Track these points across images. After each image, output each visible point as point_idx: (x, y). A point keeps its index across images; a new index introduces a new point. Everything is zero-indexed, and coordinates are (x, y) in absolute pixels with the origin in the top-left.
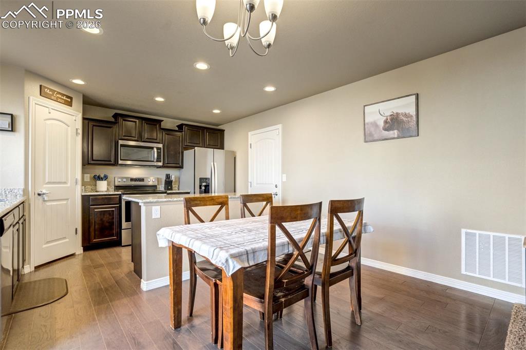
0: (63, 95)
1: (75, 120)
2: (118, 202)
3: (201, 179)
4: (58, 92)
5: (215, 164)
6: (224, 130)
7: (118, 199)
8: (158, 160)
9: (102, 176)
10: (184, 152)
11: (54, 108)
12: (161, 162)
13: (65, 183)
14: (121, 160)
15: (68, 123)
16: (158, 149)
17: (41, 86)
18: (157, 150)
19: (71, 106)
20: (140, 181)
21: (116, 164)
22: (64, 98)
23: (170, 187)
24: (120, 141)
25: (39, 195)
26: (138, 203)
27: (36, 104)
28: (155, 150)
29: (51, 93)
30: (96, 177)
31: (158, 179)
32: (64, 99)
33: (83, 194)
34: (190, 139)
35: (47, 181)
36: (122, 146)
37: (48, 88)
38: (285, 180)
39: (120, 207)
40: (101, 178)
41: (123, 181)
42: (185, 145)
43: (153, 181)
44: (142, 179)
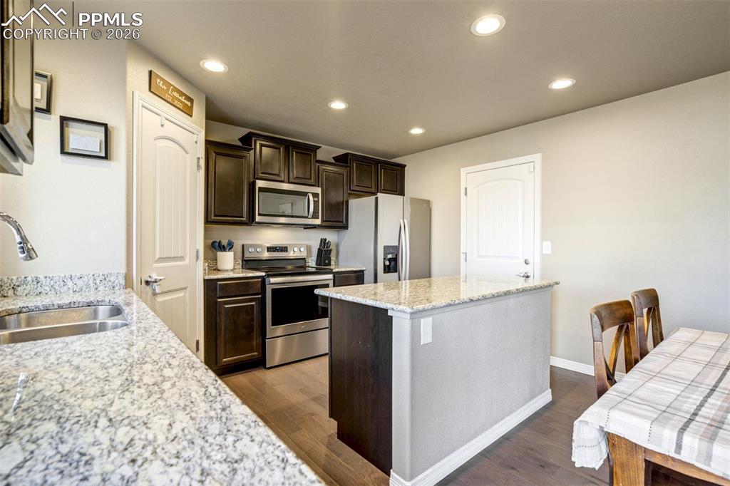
0: (182, 94)
1: (196, 142)
2: (260, 291)
3: (386, 248)
4: (174, 87)
5: (405, 220)
6: (405, 166)
7: (259, 285)
8: (315, 216)
9: (225, 242)
10: (350, 201)
11: (168, 117)
12: (318, 218)
13: (182, 258)
15: (186, 147)
16: (315, 195)
17: (150, 72)
18: (313, 197)
19: (191, 116)
20: (281, 251)
21: (251, 221)
22: (183, 99)
23: (327, 262)
24: (257, 181)
25: (147, 283)
26: (387, 310)
27: (143, 106)
28: (311, 198)
29: (164, 87)
30: (217, 244)
31: (308, 247)
32: (181, 101)
33: (207, 277)
34: (358, 179)
35: (158, 257)
36: (261, 190)
37: (162, 79)
38: (549, 252)
39: (264, 298)
40: (224, 246)
41: (256, 251)
42: (352, 189)
43: (300, 250)
44: (285, 247)
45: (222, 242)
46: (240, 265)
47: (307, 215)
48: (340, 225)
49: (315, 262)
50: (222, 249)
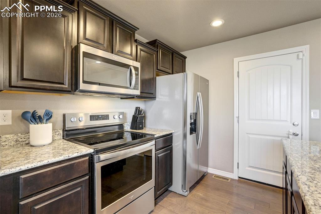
2: (87, 171)
5: (200, 93)
6: (186, 58)
7: (87, 165)
8: (135, 87)
9: (41, 112)
12: (138, 90)
14: (84, 82)
18: (135, 70)
20: (103, 119)
23: (141, 126)
28: (133, 71)
30: (29, 115)
31: (122, 113)
34: (162, 61)
36: (86, 55)
39: (91, 179)
40: (40, 117)
41: (79, 121)
42: (158, 68)
43: (119, 118)
44: (106, 115)
45: (37, 112)
46: (61, 136)
47: (129, 86)
48: (152, 96)
49: (130, 126)
50: (37, 120)
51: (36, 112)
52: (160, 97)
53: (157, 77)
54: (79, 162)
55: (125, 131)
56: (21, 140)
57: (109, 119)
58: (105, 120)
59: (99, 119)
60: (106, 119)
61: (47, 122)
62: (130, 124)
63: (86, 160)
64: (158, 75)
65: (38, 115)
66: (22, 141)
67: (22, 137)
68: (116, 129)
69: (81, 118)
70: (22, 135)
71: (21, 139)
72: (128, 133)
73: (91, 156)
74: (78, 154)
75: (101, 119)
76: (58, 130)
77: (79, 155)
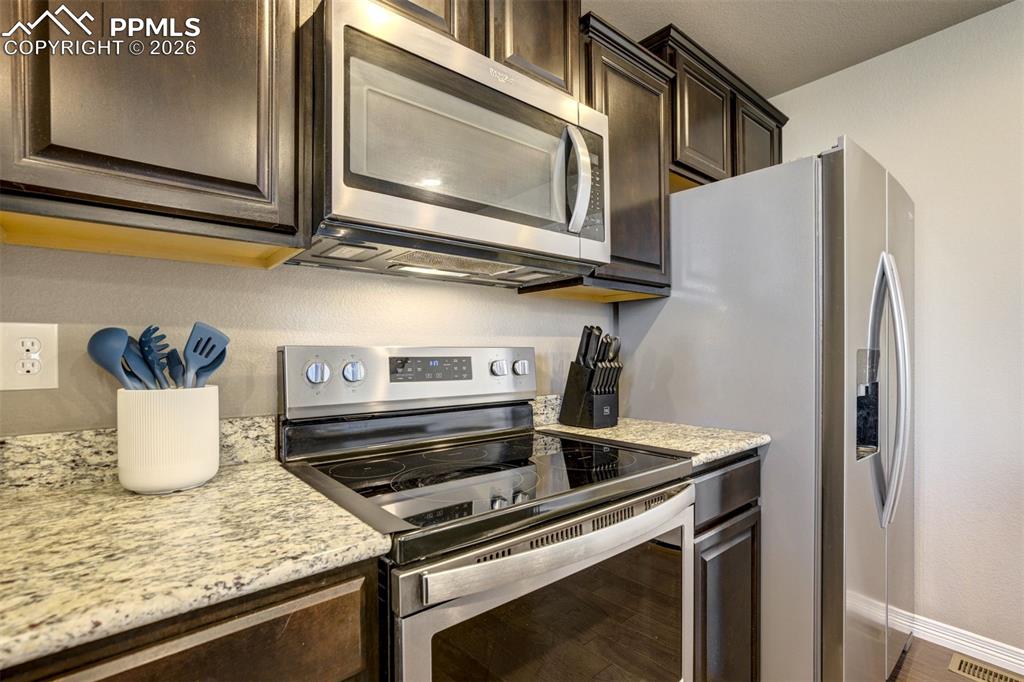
14: (354, 180)
16: (589, 144)
20: (447, 377)
31: (528, 353)
41: (343, 379)
42: (679, 157)
43: (514, 371)
44: (459, 359)
45: (163, 337)
46: (268, 445)
47: (563, 220)
48: (653, 276)
49: (558, 409)
50: (158, 372)
51: (157, 334)
52: (688, 283)
53: (674, 197)
54: (306, 612)
55: (539, 432)
56: (95, 459)
57: (470, 377)
58: (456, 382)
59: (429, 375)
60: (461, 378)
61: (202, 380)
62: (559, 401)
63: (350, 596)
64: (675, 188)
65: (166, 351)
66: (99, 464)
67: (99, 448)
68: (499, 421)
69: (349, 366)
70: (99, 438)
71: (97, 453)
72: (550, 438)
73: (378, 574)
74: (299, 566)
75: (439, 375)
76: (257, 419)
77: (306, 571)
